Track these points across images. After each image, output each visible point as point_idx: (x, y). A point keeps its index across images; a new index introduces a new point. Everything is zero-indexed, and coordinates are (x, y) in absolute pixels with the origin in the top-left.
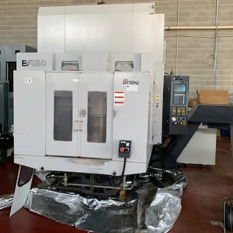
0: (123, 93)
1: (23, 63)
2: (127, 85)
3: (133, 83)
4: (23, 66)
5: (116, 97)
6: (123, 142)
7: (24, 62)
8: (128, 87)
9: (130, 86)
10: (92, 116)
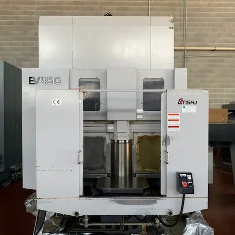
0: (178, 115)
1: (30, 81)
2: (183, 106)
3: (189, 103)
4: (30, 84)
5: (169, 120)
6: (183, 175)
7: (31, 79)
8: (184, 107)
9: (187, 106)
10: (116, 142)
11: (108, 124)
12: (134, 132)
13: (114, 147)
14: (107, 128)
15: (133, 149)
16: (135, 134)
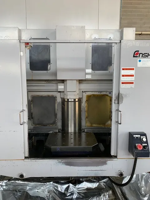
5: (123, 76)
6: (137, 136)
10: (66, 100)
11: (59, 84)
12: (83, 92)
13: (64, 105)
14: (57, 87)
15: (82, 107)
16: (84, 94)
